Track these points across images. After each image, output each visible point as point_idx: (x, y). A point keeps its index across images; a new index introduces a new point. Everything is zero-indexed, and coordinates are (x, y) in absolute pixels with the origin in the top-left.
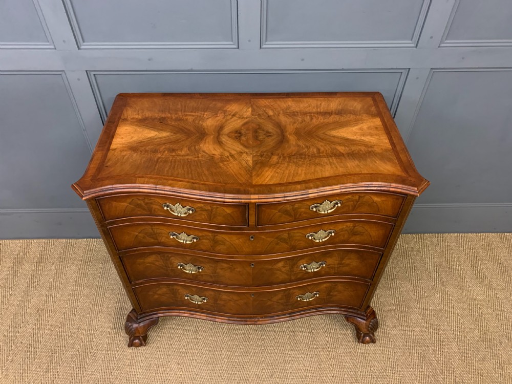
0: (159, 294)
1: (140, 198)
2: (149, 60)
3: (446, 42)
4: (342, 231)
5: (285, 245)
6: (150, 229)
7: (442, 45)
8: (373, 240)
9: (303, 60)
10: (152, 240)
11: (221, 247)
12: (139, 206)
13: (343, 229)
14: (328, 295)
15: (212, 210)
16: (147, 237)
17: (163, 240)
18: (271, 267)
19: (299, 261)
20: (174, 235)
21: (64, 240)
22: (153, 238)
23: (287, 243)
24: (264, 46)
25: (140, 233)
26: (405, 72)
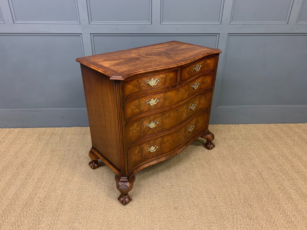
2: (116, 29)
3: (232, 22)
7: (231, 24)
9: (177, 29)
14: (196, 126)
21: (64, 128)
24: (162, 24)
26: (218, 35)
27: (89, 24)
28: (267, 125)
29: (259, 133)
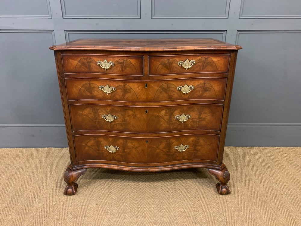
0: (89, 147)
1: (85, 58)
2: (97, 24)
3: (242, 16)
4: (198, 88)
5: (165, 95)
6: (88, 84)
7: (241, 18)
8: (217, 94)
9: (172, 25)
10: (89, 94)
11: (128, 95)
12: (83, 64)
13: (198, 85)
14: (195, 150)
15: (124, 62)
16: (86, 92)
17: (95, 94)
18: (157, 114)
19: (174, 111)
20: (102, 87)
22: (89, 92)
23: (166, 93)
24: (153, 18)
25: (82, 87)
26: (224, 33)
27: (63, 18)
28: (290, 148)
29: (282, 158)
